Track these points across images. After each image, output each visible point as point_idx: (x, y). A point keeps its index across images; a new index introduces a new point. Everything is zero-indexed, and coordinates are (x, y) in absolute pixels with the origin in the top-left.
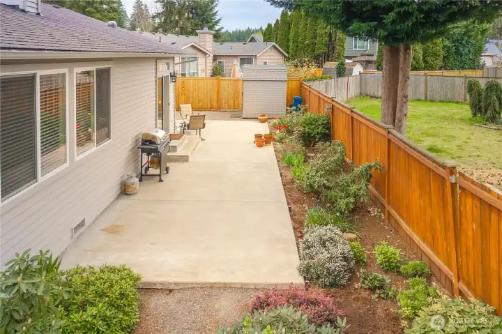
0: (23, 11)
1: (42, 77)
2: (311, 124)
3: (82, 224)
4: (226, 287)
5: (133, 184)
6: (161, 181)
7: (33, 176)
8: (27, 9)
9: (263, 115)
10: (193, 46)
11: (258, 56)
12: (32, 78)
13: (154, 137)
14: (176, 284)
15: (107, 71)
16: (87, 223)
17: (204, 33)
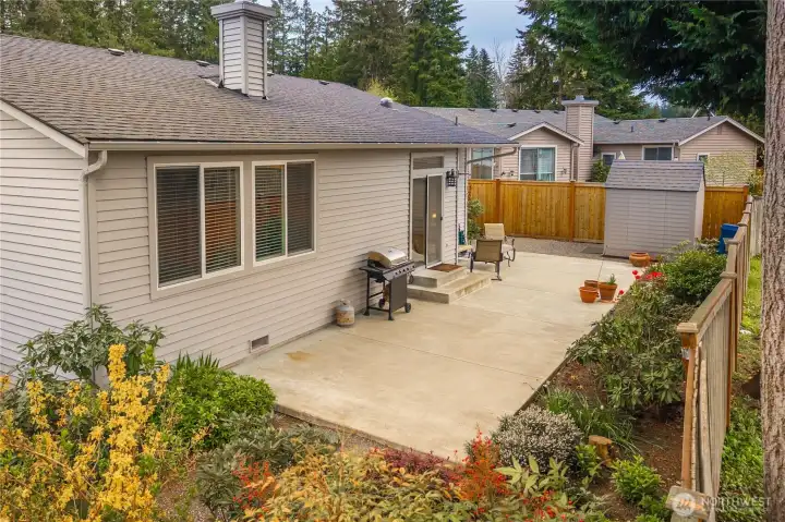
0: (246, 95)
1: (206, 171)
2: (694, 273)
3: (264, 340)
4: (368, 439)
5: (345, 313)
6: (390, 319)
7: (197, 272)
8: (251, 93)
9: (642, 254)
10: (544, 129)
11: (680, 144)
12: (196, 171)
13: (383, 258)
14: (318, 419)
15: (310, 166)
16: (271, 343)
17: (577, 106)
